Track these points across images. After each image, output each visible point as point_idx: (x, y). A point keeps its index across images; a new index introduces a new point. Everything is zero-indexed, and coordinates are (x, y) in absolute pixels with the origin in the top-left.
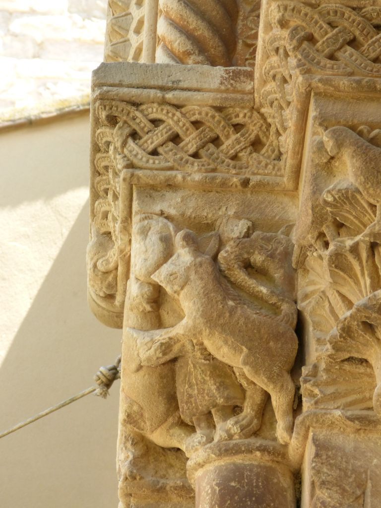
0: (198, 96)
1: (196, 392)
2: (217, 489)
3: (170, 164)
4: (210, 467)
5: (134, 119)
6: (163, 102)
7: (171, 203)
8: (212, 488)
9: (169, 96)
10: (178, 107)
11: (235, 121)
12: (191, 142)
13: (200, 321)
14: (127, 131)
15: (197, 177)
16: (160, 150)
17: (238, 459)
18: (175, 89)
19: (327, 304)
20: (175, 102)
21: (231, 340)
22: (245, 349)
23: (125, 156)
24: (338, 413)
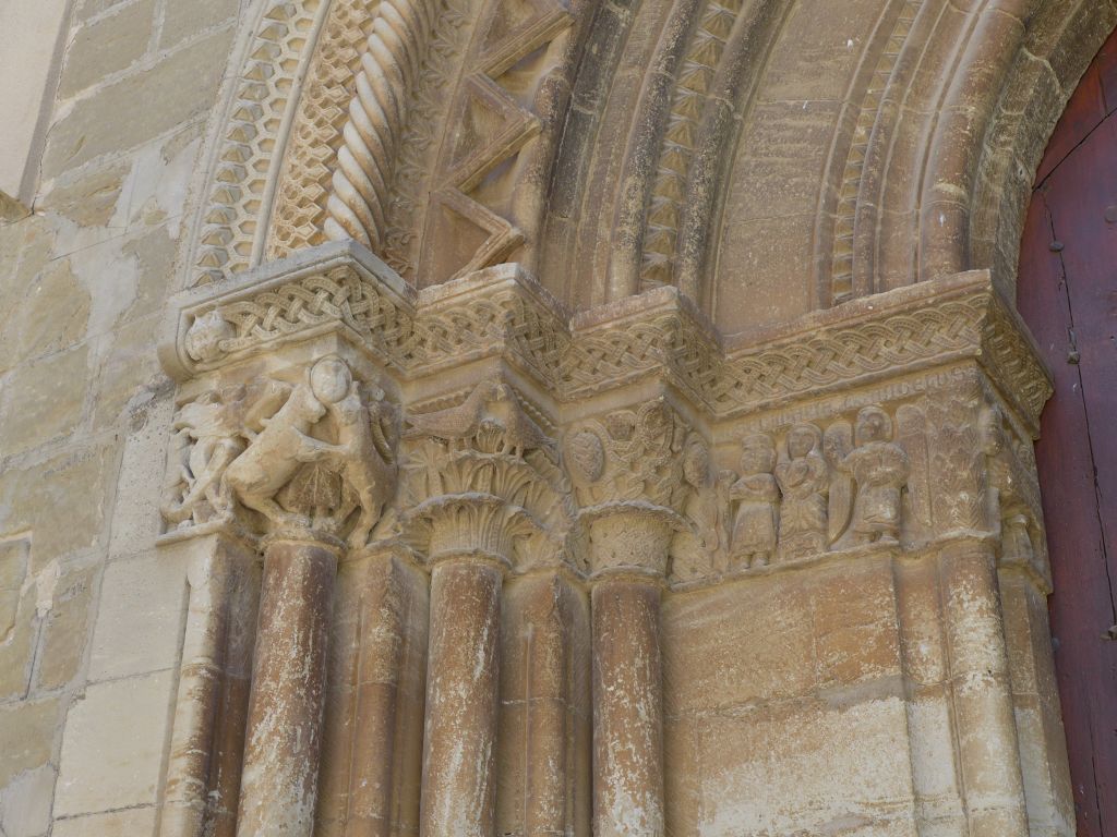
0: (393, 294)
1: (315, 490)
2: (310, 563)
3: (359, 329)
4: (306, 544)
5: (356, 289)
6: (375, 288)
7: (351, 356)
8: (305, 559)
9: (381, 285)
10: (379, 294)
11: (400, 321)
12: (374, 320)
13: (359, 453)
14: (348, 294)
15: (371, 348)
16: (358, 317)
17: (325, 547)
18: (384, 283)
19: (425, 476)
20: (380, 291)
21: (370, 474)
22: (374, 483)
23: (341, 311)
24: (410, 549)
